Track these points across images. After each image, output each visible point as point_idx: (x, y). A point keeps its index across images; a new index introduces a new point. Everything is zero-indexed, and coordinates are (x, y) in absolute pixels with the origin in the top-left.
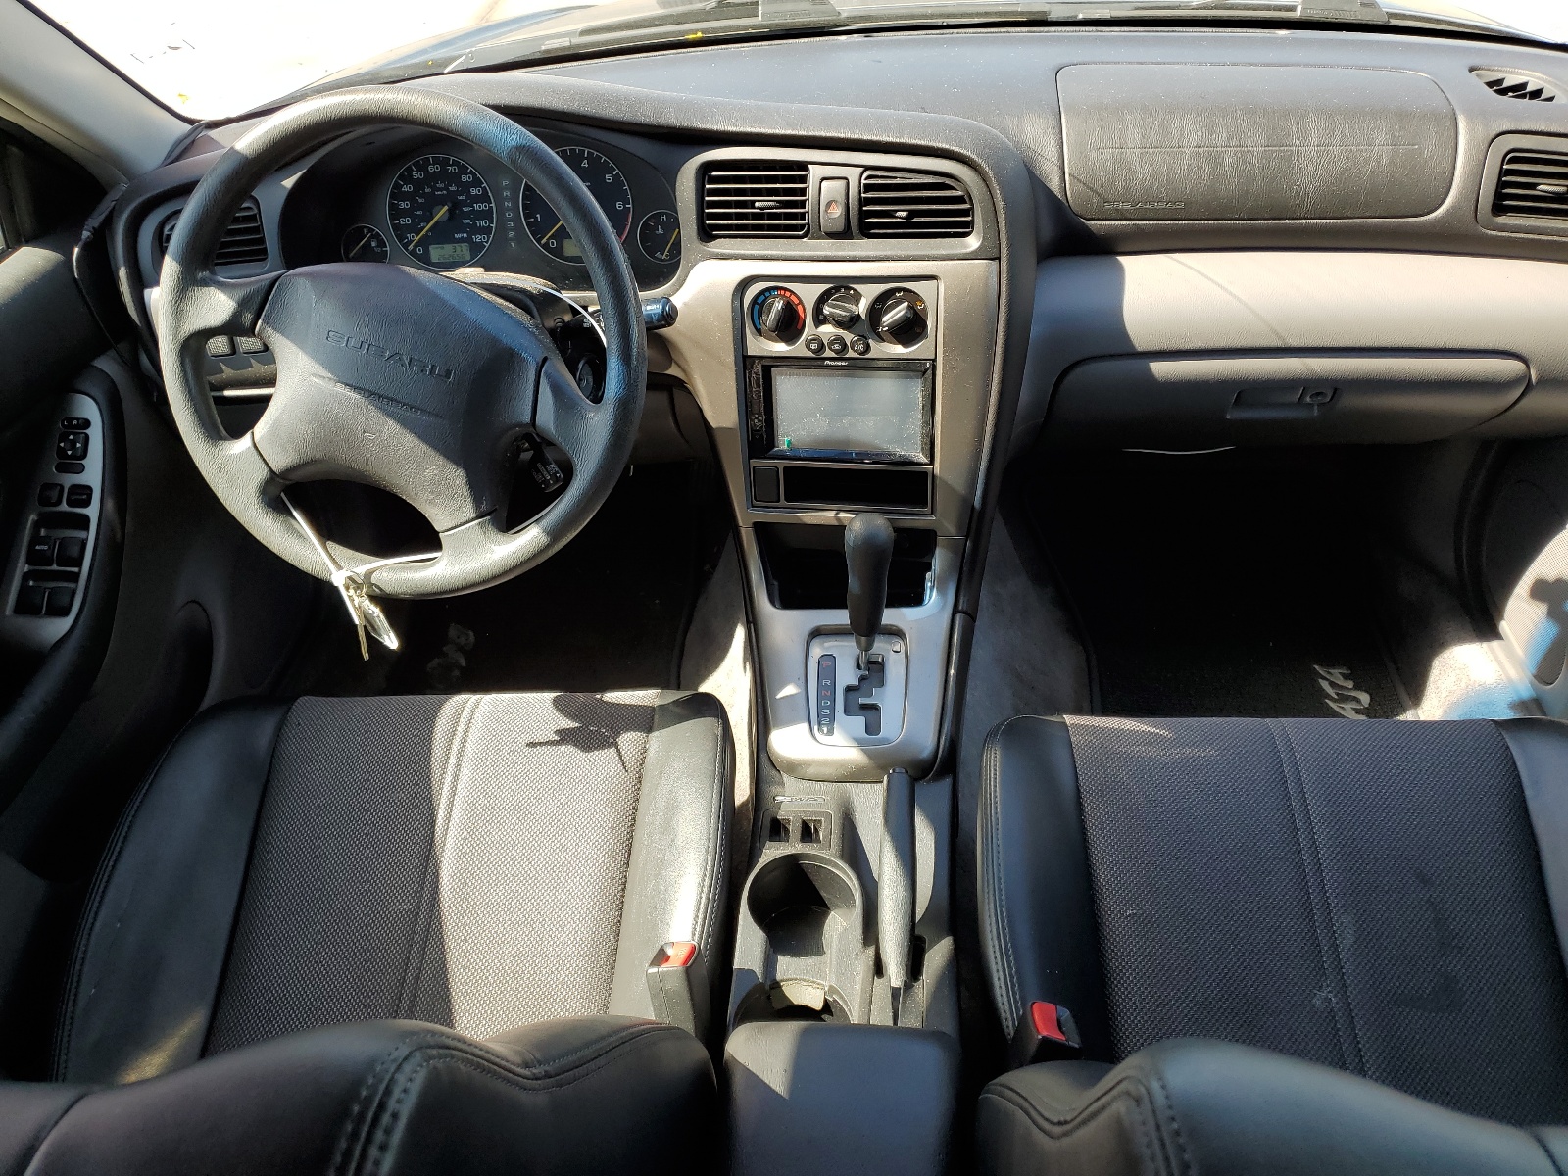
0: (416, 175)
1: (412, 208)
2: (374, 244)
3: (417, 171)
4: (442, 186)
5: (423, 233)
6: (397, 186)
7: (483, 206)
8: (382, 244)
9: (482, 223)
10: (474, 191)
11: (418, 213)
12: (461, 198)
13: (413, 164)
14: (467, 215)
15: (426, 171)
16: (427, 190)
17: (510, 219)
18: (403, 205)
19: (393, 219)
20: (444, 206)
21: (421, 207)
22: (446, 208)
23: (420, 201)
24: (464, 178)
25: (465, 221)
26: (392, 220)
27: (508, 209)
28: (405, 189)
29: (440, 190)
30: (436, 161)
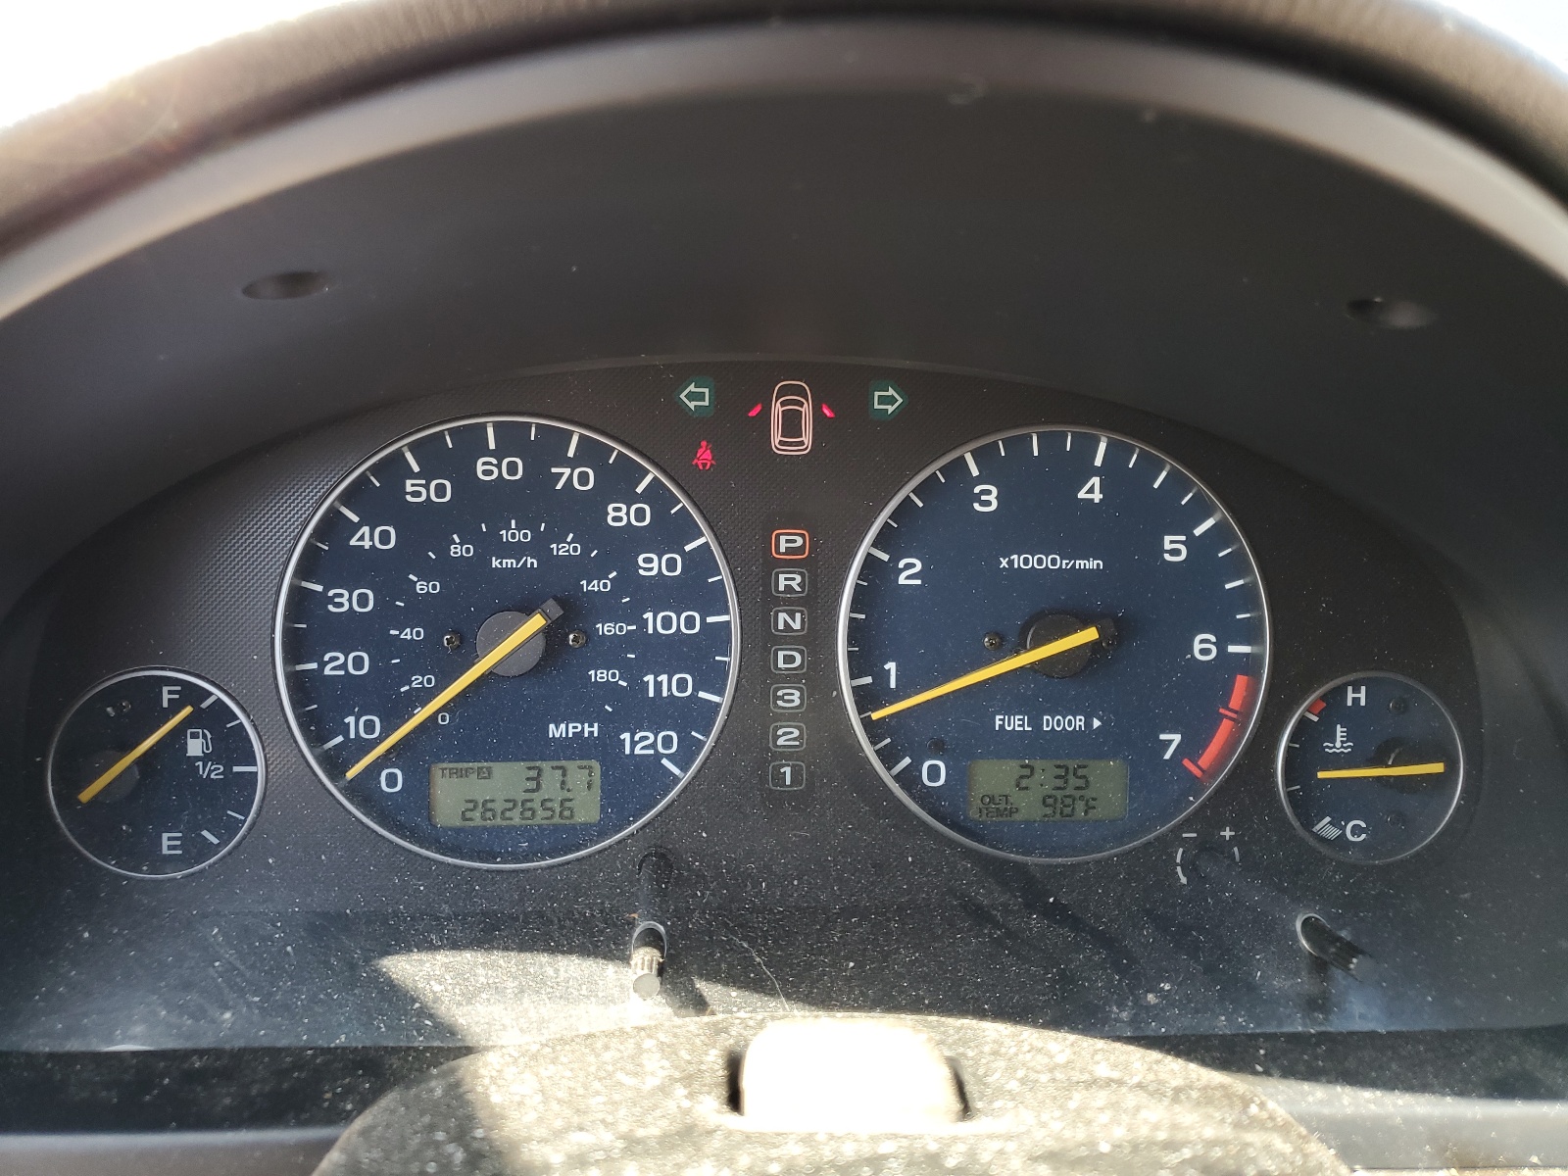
0: (417, 490)
1: (386, 614)
2: (195, 747)
3: (427, 474)
4: (524, 536)
5: (422, 715)
6: (333, 527)
7: (679, 623)
8: (231, 745)
9: (663, 684)
10: (652, 565)
11: (407, 634)
12: (595, 586)
13: (412, 447)
14: (610, 653)
15: (465, 479)
16: (457, 550)
17: (790, 679)
18: (345, 600)
19: (296, 649)
20: (529, 612)
21: (416, 610)
22: (537, 622)
23: (421, 587)
24: (619, 515)
25: (600, 675)
26: (293, 655)
27: (788, 638)
28: (365, 538)
29: (516, 550)
30: (511, 441)
